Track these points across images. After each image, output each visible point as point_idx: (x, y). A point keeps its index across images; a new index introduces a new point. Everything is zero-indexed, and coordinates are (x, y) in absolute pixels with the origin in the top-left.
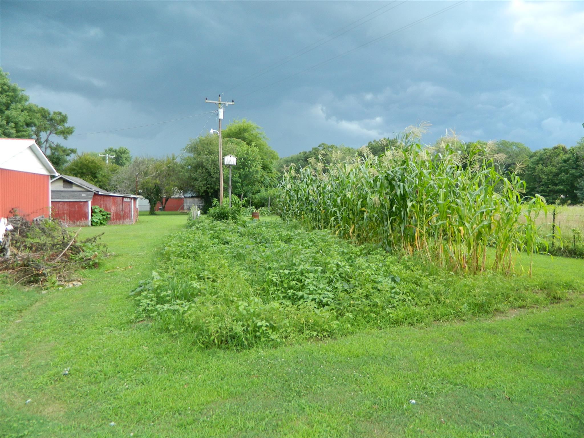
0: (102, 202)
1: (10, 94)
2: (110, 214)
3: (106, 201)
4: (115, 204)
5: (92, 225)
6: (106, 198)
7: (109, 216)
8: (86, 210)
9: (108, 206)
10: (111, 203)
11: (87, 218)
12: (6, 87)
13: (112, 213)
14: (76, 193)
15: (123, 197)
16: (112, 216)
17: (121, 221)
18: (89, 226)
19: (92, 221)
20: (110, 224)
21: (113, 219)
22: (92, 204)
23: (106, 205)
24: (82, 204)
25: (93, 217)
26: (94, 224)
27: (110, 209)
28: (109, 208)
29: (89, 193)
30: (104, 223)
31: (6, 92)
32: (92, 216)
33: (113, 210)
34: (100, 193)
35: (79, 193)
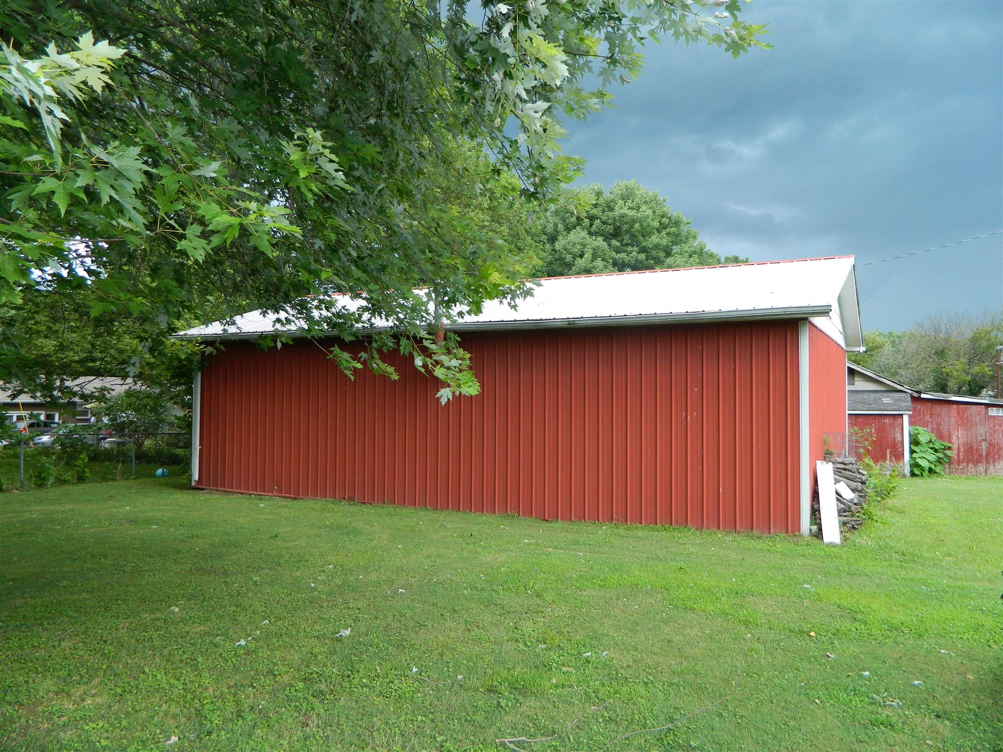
0: (927, 417)
1: (673, 230)
2: (949, 448)
3: (939, 415)
4: (965, 423)
5: (913, 475)
6: (937, 408)
7: (948, 452)
8: (898, 436)
9: (944, 428)
10: (953, 420)
11: (899, 456)
12: (665, 220)
13: (955, 446)
14: (866, 396)
15: (988, 406)
16: (955, 452)
17: (981, 468)
18: (904, 476)
19: (915, 465)
20: (951, 473)
21: (959, 462)
22: (911, 423)
23: (939, 424)
24: (887, 421)
25: (915, 455)
26: (917, 472)
27: (950, 436)
28: (945, 433)
29: (897, 395)
30: (938, 470)
31: (665, 228)
32: (912, 452)
33: (958, 438)
34: (923, 396)
35: (873, 396)
